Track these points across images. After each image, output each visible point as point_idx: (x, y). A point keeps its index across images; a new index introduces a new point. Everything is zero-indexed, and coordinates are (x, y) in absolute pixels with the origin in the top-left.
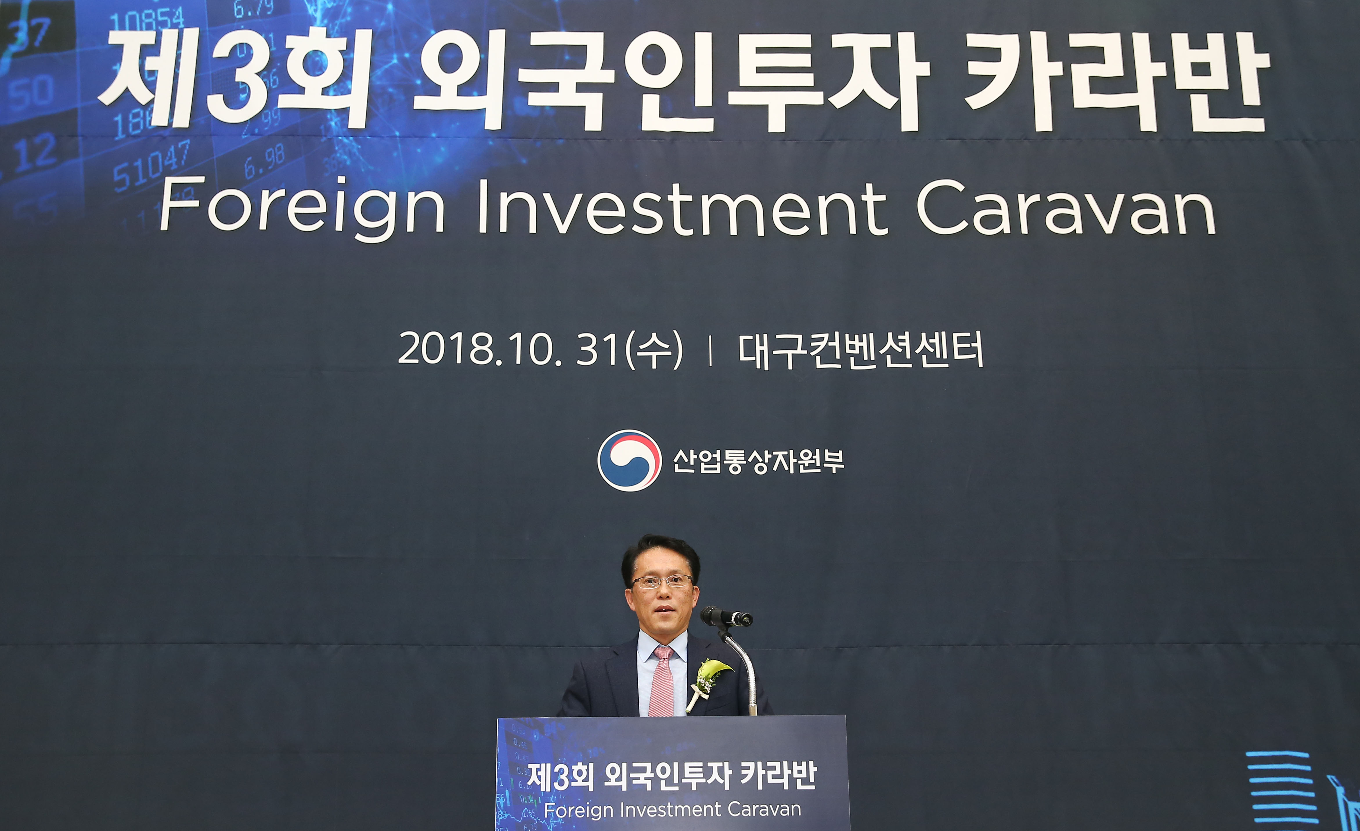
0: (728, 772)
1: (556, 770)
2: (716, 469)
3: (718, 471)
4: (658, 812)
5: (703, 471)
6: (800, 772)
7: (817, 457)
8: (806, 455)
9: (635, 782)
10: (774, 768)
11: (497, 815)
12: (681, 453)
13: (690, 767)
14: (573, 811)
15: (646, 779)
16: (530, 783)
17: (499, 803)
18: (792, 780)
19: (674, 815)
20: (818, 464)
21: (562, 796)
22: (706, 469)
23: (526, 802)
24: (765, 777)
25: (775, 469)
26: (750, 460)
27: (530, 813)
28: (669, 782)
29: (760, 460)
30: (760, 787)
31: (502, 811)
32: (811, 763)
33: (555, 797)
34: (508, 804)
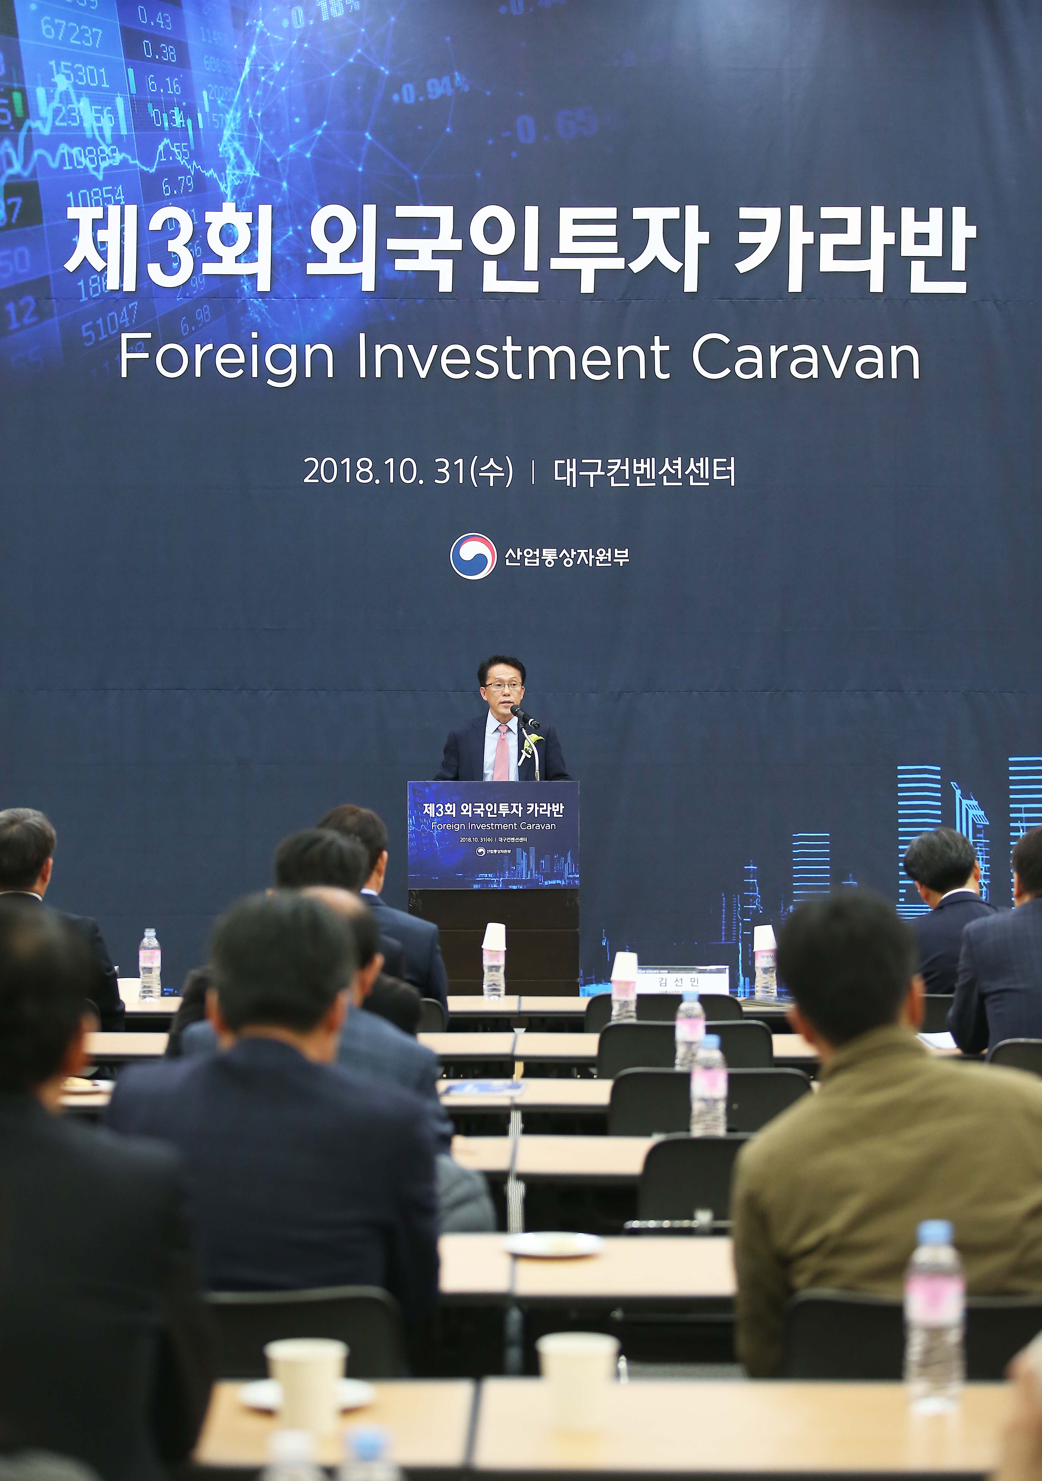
0: (521, 808)
1: (437, 806)
2: (535, 563)
3: (537, 564)
4: (486, 827)
5: (526, 564)
6: (556, 808)
7: (609, 554)
8: (601, 552)
9: (475, 813)
10: (543, 806)
11: (409, 828)
12: (511, 551)
13: (502, 806)
14: (445, 826)
15: (481, 811)
16: (424, 813)
17: (409, 822)
18: (552, 812)
19: (494, 828)
20: (610, 560)
21: (440, 819)
22: (528, 563)
23: (422, 822)
24: (538, 811)
25: (578, 563)
26: (561, 556)
27: (424, 827)
28: (492, 813)
29: (568, 556)
30: (536, 815)
31: (411, 826)
32: (561, 804)
33: (437, 820)
34: (414, 823)
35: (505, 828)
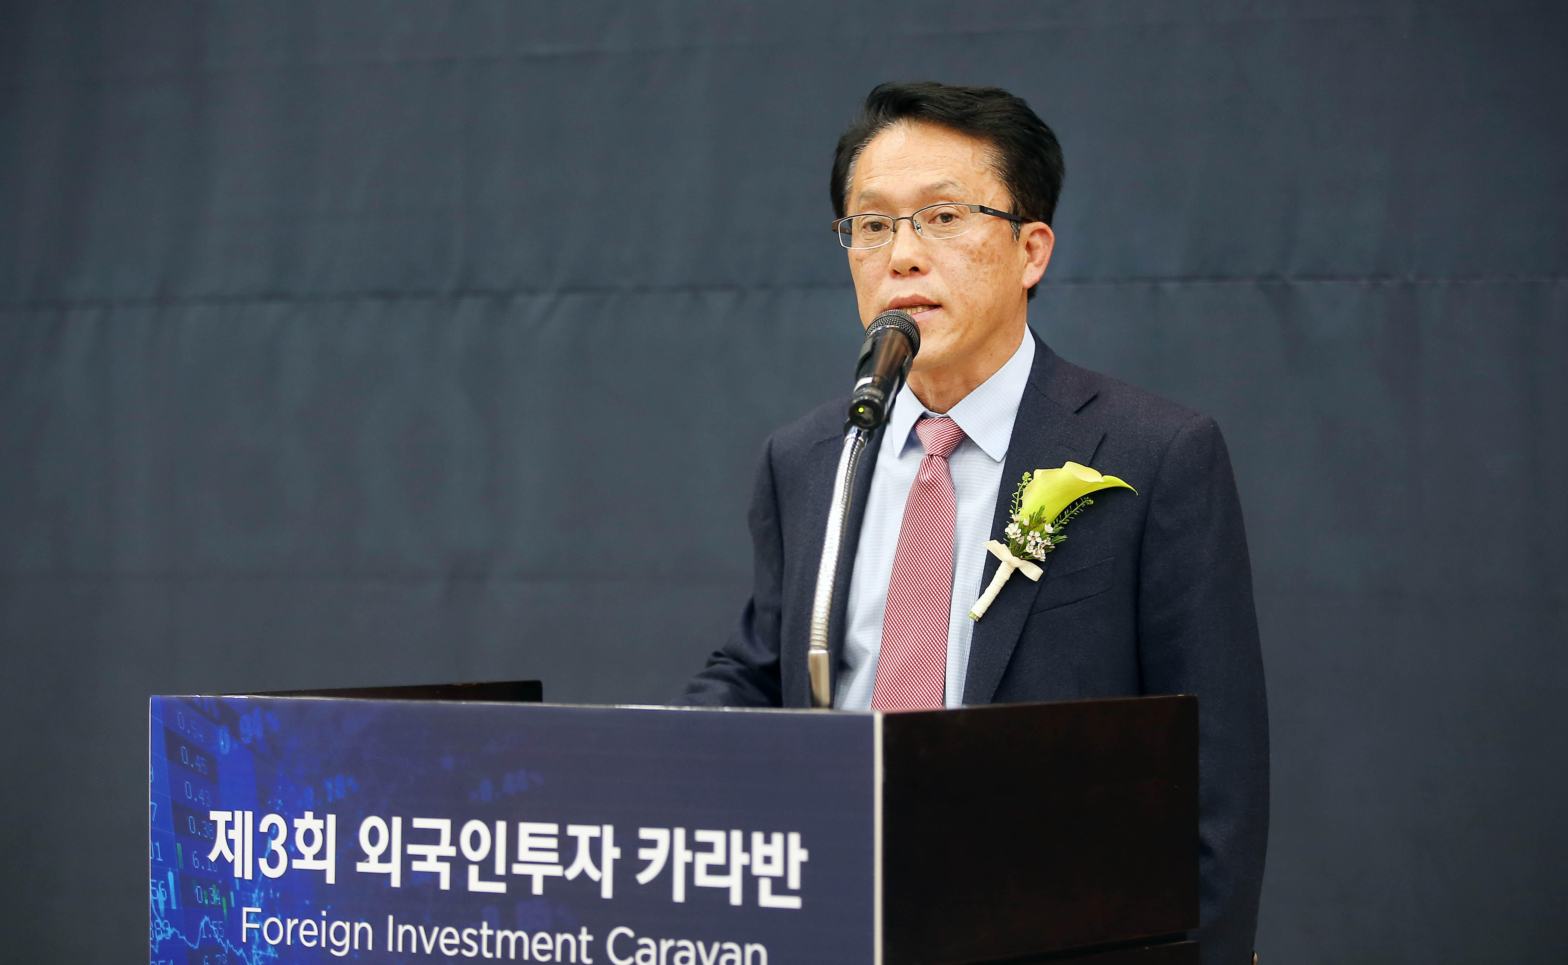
0: (611, 853)
1: (264, 828)
4: (463, 945)
6: (768, 860)
9: (417, 866)
10: (708, 847)
11: (154, 929)
13: (531, 835)
14: (296, 929)
15: (441, 859)
16: (213, 856)
17: (156, 902)
18: (750, 882)
19: (495, 954)
21: (275, 892)
23: (206, 902)
24: (690, 868)
27: (214, 928)
28: (487, 870)
30: (679, 895)
31: (162, 920)
32: (794, 838)
33: (262, 894)
34: (174, 907)
35: (542, 952)
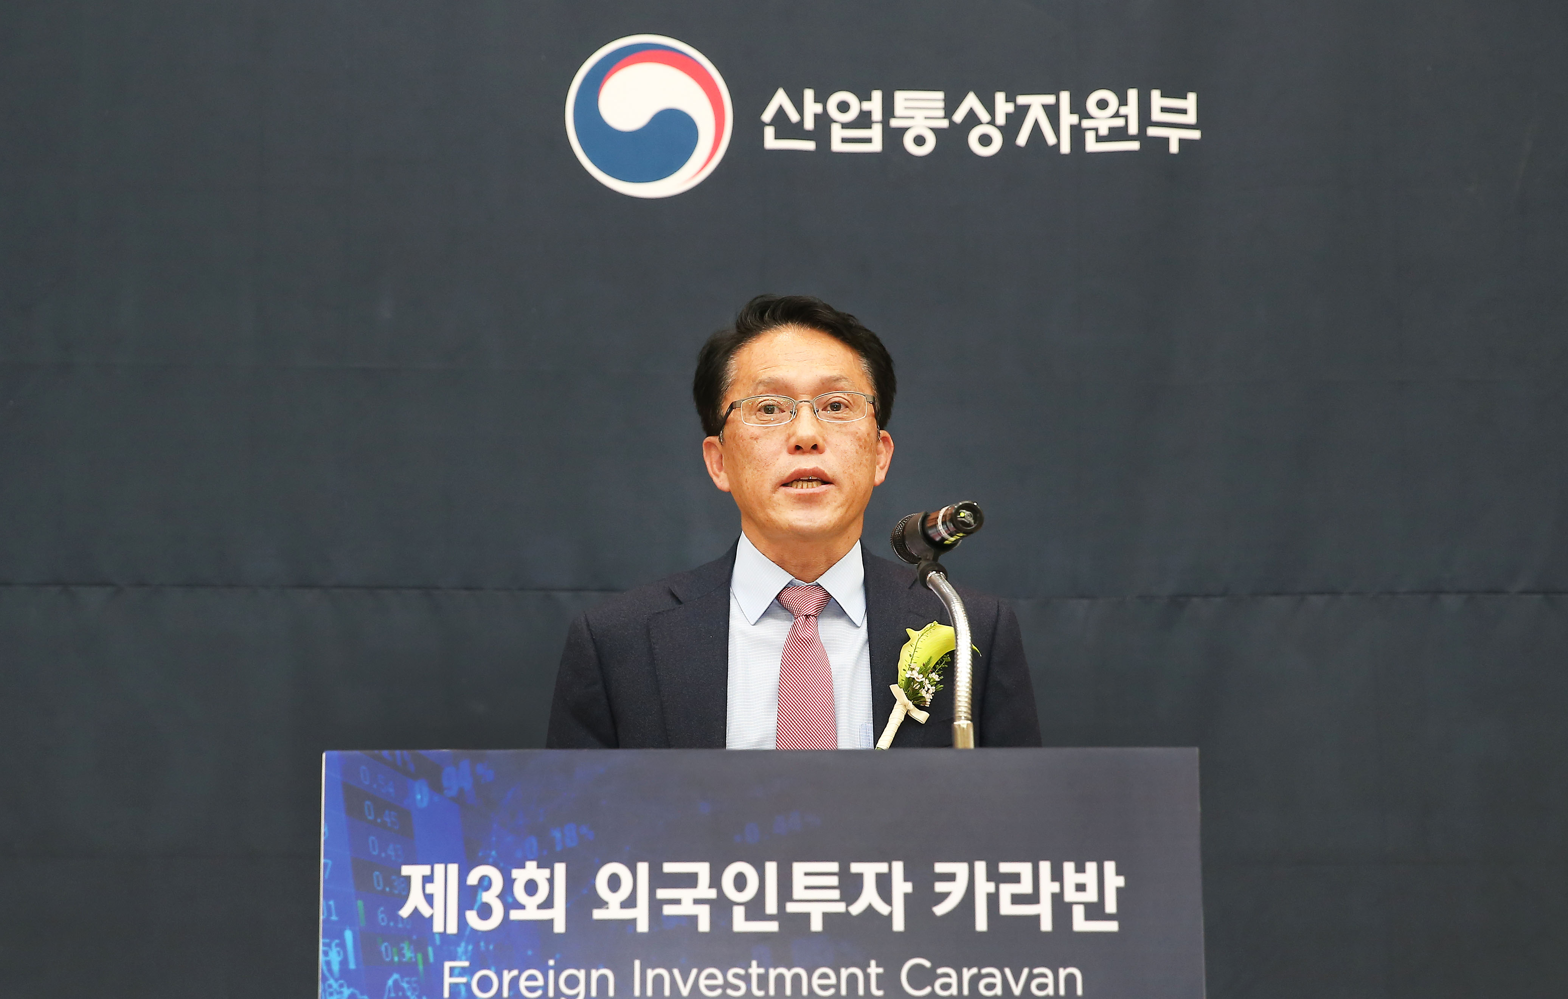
0: (901, 887)
1: (473, 879)
4: (727, 985)
6: (1081, 888)
9: (668, 910)
10: (1015, 878)
11: (324, 991)
13: (806, 874)
14: (514, 982)
15: (697, 902)
16: (405, 912)
17: (328, 963)
18: (1062, 910)
19: (767, 992)
21: (487, 944)
23: (396, 959)
24: (993, 900)
27: (406, 987)
28: (755, 909)
30: (981, 924)
31: (336, 980)
32: (1110, 867)
33: (470, 947)
34: (352, 966)
35: (824, 987)
